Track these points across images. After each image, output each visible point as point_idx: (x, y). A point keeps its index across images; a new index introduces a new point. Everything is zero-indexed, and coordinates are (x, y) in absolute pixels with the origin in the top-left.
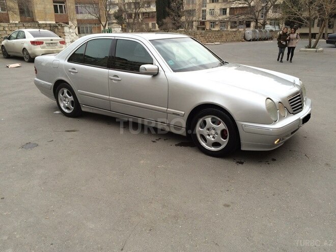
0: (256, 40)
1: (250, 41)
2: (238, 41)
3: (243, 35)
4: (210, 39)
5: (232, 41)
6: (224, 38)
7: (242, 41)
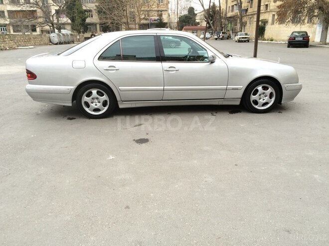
0: (62, 44)
1: (56, 44)
2: (46, 44)
3: (49, 39)
4: (20, 43)
5: (40, 45)
6: (32, 42)
7: (50, 45)
